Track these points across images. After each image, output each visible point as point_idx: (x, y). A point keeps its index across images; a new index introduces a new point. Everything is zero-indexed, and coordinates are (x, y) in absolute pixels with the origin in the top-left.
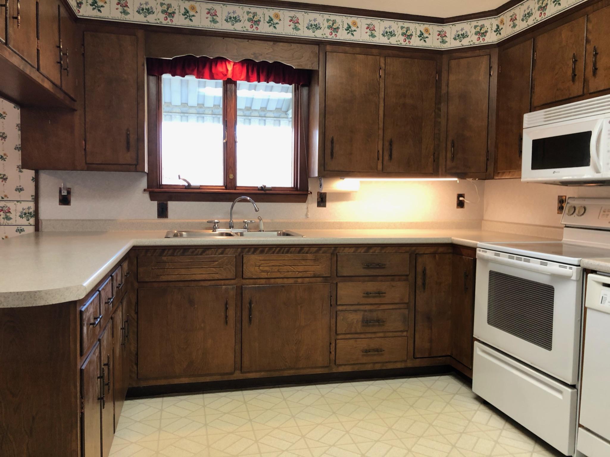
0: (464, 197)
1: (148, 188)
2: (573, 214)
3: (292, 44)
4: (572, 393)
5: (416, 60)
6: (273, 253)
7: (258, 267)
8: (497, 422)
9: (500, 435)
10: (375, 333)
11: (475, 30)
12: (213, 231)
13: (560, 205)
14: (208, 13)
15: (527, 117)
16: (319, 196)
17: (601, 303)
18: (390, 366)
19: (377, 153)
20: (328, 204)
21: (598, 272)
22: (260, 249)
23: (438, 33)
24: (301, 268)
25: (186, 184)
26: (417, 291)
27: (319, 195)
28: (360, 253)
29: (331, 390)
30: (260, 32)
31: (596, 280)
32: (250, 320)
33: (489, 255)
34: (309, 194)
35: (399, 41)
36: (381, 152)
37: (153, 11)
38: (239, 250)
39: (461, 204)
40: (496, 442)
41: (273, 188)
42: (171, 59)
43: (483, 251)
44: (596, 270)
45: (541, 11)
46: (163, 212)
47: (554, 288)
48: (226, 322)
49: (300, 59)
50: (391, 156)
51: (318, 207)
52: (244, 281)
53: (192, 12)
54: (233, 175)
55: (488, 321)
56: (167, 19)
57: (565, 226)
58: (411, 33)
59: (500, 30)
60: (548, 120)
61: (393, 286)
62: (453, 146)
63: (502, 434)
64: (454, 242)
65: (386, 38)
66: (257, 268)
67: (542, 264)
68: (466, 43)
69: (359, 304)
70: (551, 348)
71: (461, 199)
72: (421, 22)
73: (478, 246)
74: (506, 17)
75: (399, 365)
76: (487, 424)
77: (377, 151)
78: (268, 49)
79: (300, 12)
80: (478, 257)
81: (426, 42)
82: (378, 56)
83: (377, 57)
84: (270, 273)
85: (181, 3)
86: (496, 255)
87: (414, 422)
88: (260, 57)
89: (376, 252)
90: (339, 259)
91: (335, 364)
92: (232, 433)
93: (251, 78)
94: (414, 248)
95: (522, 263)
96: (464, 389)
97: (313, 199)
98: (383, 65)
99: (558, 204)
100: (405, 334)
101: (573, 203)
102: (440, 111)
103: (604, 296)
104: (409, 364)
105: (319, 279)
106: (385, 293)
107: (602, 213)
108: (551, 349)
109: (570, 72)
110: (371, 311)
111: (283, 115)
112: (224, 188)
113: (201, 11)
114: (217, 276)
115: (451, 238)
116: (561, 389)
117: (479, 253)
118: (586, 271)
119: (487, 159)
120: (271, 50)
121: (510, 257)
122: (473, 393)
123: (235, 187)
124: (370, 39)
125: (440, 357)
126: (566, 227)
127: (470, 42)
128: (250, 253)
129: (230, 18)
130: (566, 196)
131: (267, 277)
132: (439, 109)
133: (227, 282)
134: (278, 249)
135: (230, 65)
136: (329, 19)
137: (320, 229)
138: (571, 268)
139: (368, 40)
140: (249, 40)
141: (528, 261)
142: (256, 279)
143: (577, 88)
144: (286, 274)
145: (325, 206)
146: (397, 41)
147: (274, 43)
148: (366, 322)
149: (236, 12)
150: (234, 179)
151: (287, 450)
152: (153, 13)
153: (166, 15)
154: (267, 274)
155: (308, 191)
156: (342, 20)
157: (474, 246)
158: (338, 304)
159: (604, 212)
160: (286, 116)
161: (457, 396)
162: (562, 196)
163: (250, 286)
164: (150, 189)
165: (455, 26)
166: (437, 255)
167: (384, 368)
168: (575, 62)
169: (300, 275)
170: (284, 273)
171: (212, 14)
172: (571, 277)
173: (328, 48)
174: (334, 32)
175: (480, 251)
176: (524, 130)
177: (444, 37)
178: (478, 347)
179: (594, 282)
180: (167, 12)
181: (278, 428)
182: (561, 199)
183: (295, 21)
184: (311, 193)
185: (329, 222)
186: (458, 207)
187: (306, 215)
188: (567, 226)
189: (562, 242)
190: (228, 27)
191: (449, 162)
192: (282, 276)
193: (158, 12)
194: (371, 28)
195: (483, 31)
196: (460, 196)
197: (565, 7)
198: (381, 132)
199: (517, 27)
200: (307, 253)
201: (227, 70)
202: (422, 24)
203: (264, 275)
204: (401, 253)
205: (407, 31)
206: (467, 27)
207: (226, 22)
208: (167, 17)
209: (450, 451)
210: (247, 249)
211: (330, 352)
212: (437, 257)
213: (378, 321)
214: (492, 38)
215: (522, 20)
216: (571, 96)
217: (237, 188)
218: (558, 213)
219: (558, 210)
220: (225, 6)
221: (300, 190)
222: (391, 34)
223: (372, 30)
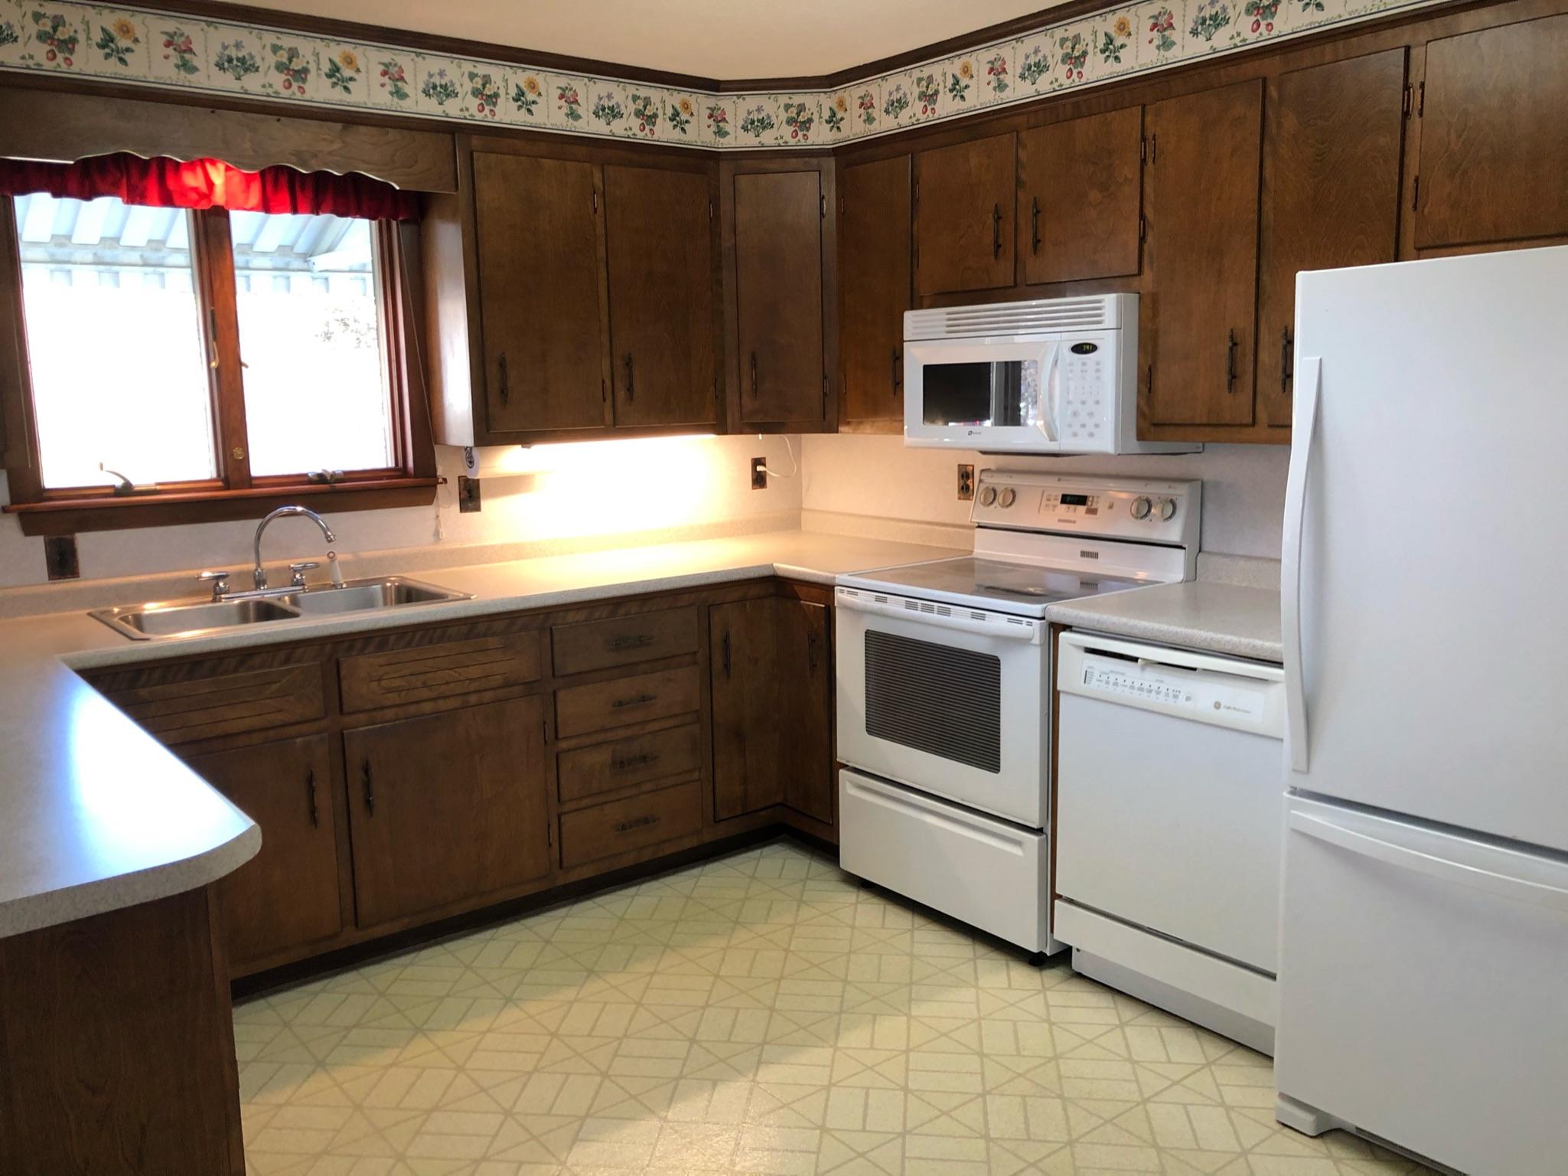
0: (764, 465)
1: (13, 503)
2: (992, 503)
3: (389, 129)
4: (1039, 841)
5: (669, 172)
6: (409, 644)
7: (376, 683)
8: (899, 919)
9: (913, 942)
10: (638, 785)
11: (787, 115)
12: (214, 601)
13: (962, 482)
14: (168, 44)
15: (910, 318)
16: (462, 487)
17: (1085, 682)
18: (669, 849)
19: (601, 384)
20: (485, 504)
21: (1073, 629)
22: (377, 639)
23: (709, 111)
24: (475, 672)
25: (118, 483)
26: (715, 683)
27: (462, 483)
28: (599, 618)
29: (559, 925)
30: (309, 98)
31: (1076, 643)
32: (368, 803)
33: (864, 600)
34: (441, 483)
35: (631, 129)
36: (608, 383)
37: (14, 35)
38: (328, 648)
39: (759, 480)
40: (912, 956)
41: (346, 473)
42: (72, 162)
43: (849, 593)
44: (1070, 624)
45: (926, 103)
46: (63, 563)
47: (999, 661)
48: (314, 821)
49: (410, 167)
50: (630, 389)
51: (461, 511)
52: (347, 720)
53: (123, 40)
54: (243, 450)
55: (867, 727)
56: (55, 57)
57: (977, 525)
58: (655, 110)
59: (838, 122)
60: (954, 331)
61: (669, 680)
62: (754, 366)
63: (915, 939)
64: (780, 573)
65: (603, 121)
66: (374, 685)
67: (974, 616)
68: (768, 139)
69: (603, 730)
70: (997, 768)
71: (760, 468)
72: (674, 87)
73: (837, 582)
74: (850, 95)
75: (688, 843)
76: (883, 927)
77: (600, 380)
78: (332, 142)
79: (405, 53)
80: (839, 603)
81: (686, 133)
82: (588, 162)
83: (586, 164)
84: (404, 692)
85: (90, 13)
86: (878, 599)
87: (756, 953)
88: (313, 162)
89: (632, 612)
90: (556, 638)
91: (561, 867)
92: (391, 1065)
93: (272, 204)
94: (704, 594)
95: (935, 617)
96: (818, 867)
97: (449, 494)
98: (599, 183)
99: (959, 480)
100: (696, 775)
101: (991, 480)
102: (722, 286)
103: (1089, 670)
104: (708, 837)
105: (517, 690)
106: (655, 698)
107: (1044, 502)
108: (999, 770)
109: (989, 239)
110: (628, 740)
111: (297, 264)
112: (220, 484)
113: (147, 37)
114: (278, 718)
115: (772, 565)
116: (1019, 839)
117: (841, 596)
118: (1056, 628)
119: (825, 394)
120: (337, 145)
121: (909, 606)
122: (843, 870)
123: (249, 481)
124: (569, 124)
125: (762, 809)
126: (980, 527)
127: (777, 139)
128: (354, 653)
129: (230, 60)
130: (973, 466)
131: (398, 702)
132: (719, 283)
133: (304, 728)
134: (420, 633)
135: (218, 169)
136: (473, 73)
137: (473, 564)
138: (1029, 624)
139: (565, 124)
140: (282, 118)
141: (947, 613)
142: (375, 709)
143: (1003, 272)
144: (443, 687)
145: (478, 509)
146: (626, 129)
147: (344, 127)
148: (620, 764)
149: (243, 44)
150: (245, 461)
151: (536, 1069)
152: (16, 39)
153: (50, 45)
154: (399, 696)
155: (435, 476)
156: (505, 77)
157: (829, 582)
158: (560, 736)
159: (1049, 500)
160: (305, 266)
161: (810, 884)
162: (967, 466)
163: (362, 729)
164: (23, 506)
165: (744, 99)
166: (748, 602)
167: (661, 854)
168: (998, 219)
169: (474, 686)
170: (437, 687)
171: (182, 49)
172: (1031, 640)
173: (476, 141)
174: (487, 105)
175: (842, 591)
176: (905, 344)
177: (720, 121)
178: (850, 782)
179: (1071, 647)
180: (52, 38)
181: (489, 1030)
182: (964, 470)
183: (394, 76)
184: (445, 480)
185: (493, 547)
186: (755, 487)
187: (434, 535)
188: (980, 525)
189: (974, 555)
190: (224, 84)
191: (746, 399)
192: (434, 695)
193: (27, 36)
194: (568, 98)
195: (803, 117)
196: (758, 462)
197: (975, 106)
198: (605, 338)
199: (876, 124)
200: (485, 635)
201: (210, 184)
202: (676, 90)
203: (393, 698)
204: (681, 607)
205: (647, 105)
206: (772, 105)
207: (220, 69)
208: (53, 50)
209: (843, 992)
210: (346, 645)
211: (550, 845)
212: (748, 606)
213: (644, 759)
214: (821, 136)
215: (885, 111)
216: (991, 286)
217: (254, 482)
218: (959, 498)
219: (959, 492)
220: (211, 29)
221: (416, 476)
222: (613, 111)
223: (572, 103)
